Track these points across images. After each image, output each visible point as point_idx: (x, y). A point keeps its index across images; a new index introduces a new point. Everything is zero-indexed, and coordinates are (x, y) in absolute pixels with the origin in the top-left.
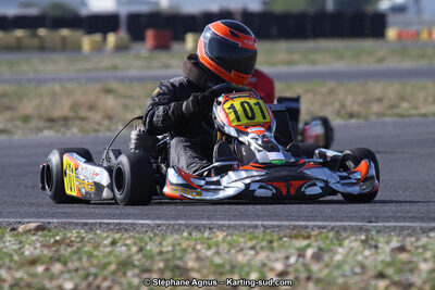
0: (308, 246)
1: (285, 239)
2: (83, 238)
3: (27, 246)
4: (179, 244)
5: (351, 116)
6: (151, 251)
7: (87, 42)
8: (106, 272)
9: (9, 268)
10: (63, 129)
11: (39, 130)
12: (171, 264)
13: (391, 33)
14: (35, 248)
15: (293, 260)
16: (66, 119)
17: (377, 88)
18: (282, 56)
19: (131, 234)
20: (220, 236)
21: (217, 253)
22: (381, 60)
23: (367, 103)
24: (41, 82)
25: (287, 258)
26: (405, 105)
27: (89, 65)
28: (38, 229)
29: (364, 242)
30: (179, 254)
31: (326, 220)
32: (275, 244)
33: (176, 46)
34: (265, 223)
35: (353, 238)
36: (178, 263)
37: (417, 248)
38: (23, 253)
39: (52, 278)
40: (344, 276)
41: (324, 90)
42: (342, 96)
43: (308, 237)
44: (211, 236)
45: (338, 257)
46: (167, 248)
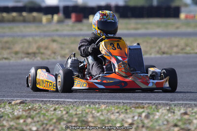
0: (143, 112)
1: (133, 109)
2: (41, 107)
3: (16, 111)
4: (85, 111)
5: (164, 53)
6: (72, 113)
7: (45, 18)
8: (51, 123)
9: (8, 121)
10: (33, 58)
11: (22, 58)
12: (81, 119)
13: (182, 16)
14: (20, 112)
15: (136, 118)
16: (34, 53)
17: (176, 41)
18: (133, 25)
19: (63, 105)
20: (103, 107)
21: (102, 115)
22: (178, 28)
23: (171, 47)
24: (24, 36)
25: (134, 117)
26: (188, 49)
27: (45, 29)
28: (21, 103)
29: (169, 110)
30: (84, 115)
31: (151, 100)
32: (128, 111)
33: (85, 21)
34: (124, 101)
35: (163, 108)
36: (84, 119)
37: (192, 113)
38: (14, 114)
39: (27, 125)
40: (159, 125)
41: (152, 41)
42: (160, 44)
43: (143, 108)
44: (99, 107)
45: (157, 117)
46: (79, 112)
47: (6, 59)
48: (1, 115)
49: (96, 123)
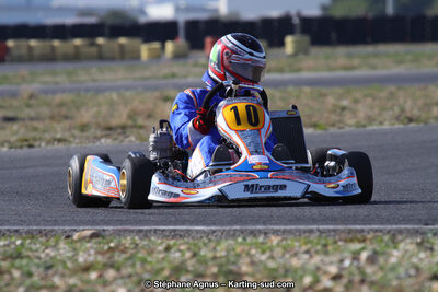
0: (363, 249)
1: (340, 243)
2: (137, 245)
3: (81, 253)
4: (234, 250)
5: (411, 120)
6: (204, 256)
7: (145, 50)
8: (160, 278)
9: (63, 275)
10: (121, 138)
11: (97, 138)
12: (224, 269)
14: (89, 255)
15: (347, 263)
16: (124, 127)
18: (342, 61)
19: (186, 239)
20: (275, 240)
23: (427, 106)
24: (99, 91)
25: (342, 261)
27: (147, 74)
28: (93, 236)
30: (232, 259)
31: (383, 224)
32: (330, 248)
34: (321, 227)
35: (408, 240)
36: (232, 267)
38: (76, 260)
39: (105, 284)
40: (398, 278)
41: (383, 94)
42: (401, 100)
43: (364, 240)
44: (266, 240)
45: (393, 260)
46: (221, 253)
47: (60, 140)
48: (49, 264)
49: (259, 276)
